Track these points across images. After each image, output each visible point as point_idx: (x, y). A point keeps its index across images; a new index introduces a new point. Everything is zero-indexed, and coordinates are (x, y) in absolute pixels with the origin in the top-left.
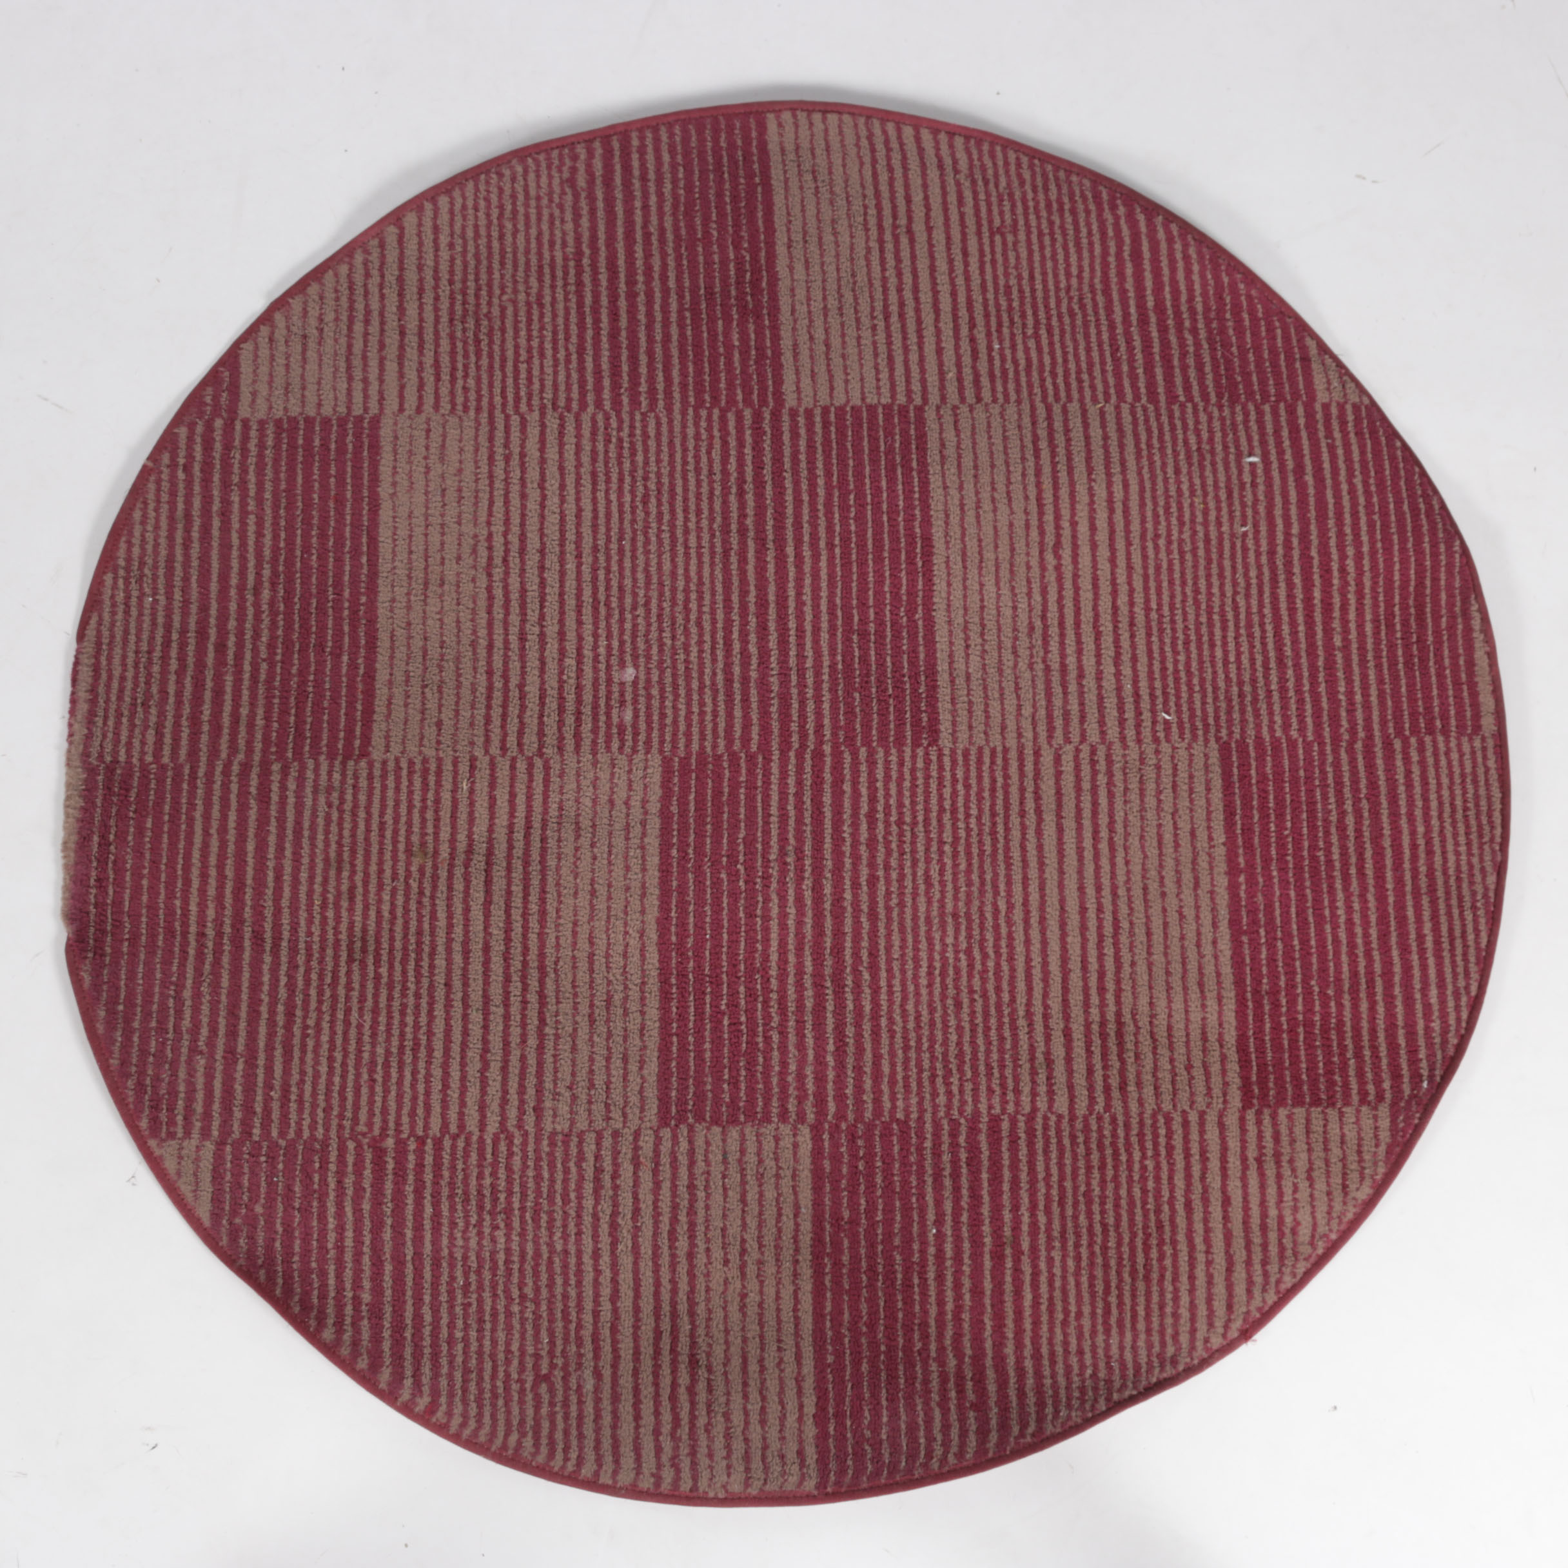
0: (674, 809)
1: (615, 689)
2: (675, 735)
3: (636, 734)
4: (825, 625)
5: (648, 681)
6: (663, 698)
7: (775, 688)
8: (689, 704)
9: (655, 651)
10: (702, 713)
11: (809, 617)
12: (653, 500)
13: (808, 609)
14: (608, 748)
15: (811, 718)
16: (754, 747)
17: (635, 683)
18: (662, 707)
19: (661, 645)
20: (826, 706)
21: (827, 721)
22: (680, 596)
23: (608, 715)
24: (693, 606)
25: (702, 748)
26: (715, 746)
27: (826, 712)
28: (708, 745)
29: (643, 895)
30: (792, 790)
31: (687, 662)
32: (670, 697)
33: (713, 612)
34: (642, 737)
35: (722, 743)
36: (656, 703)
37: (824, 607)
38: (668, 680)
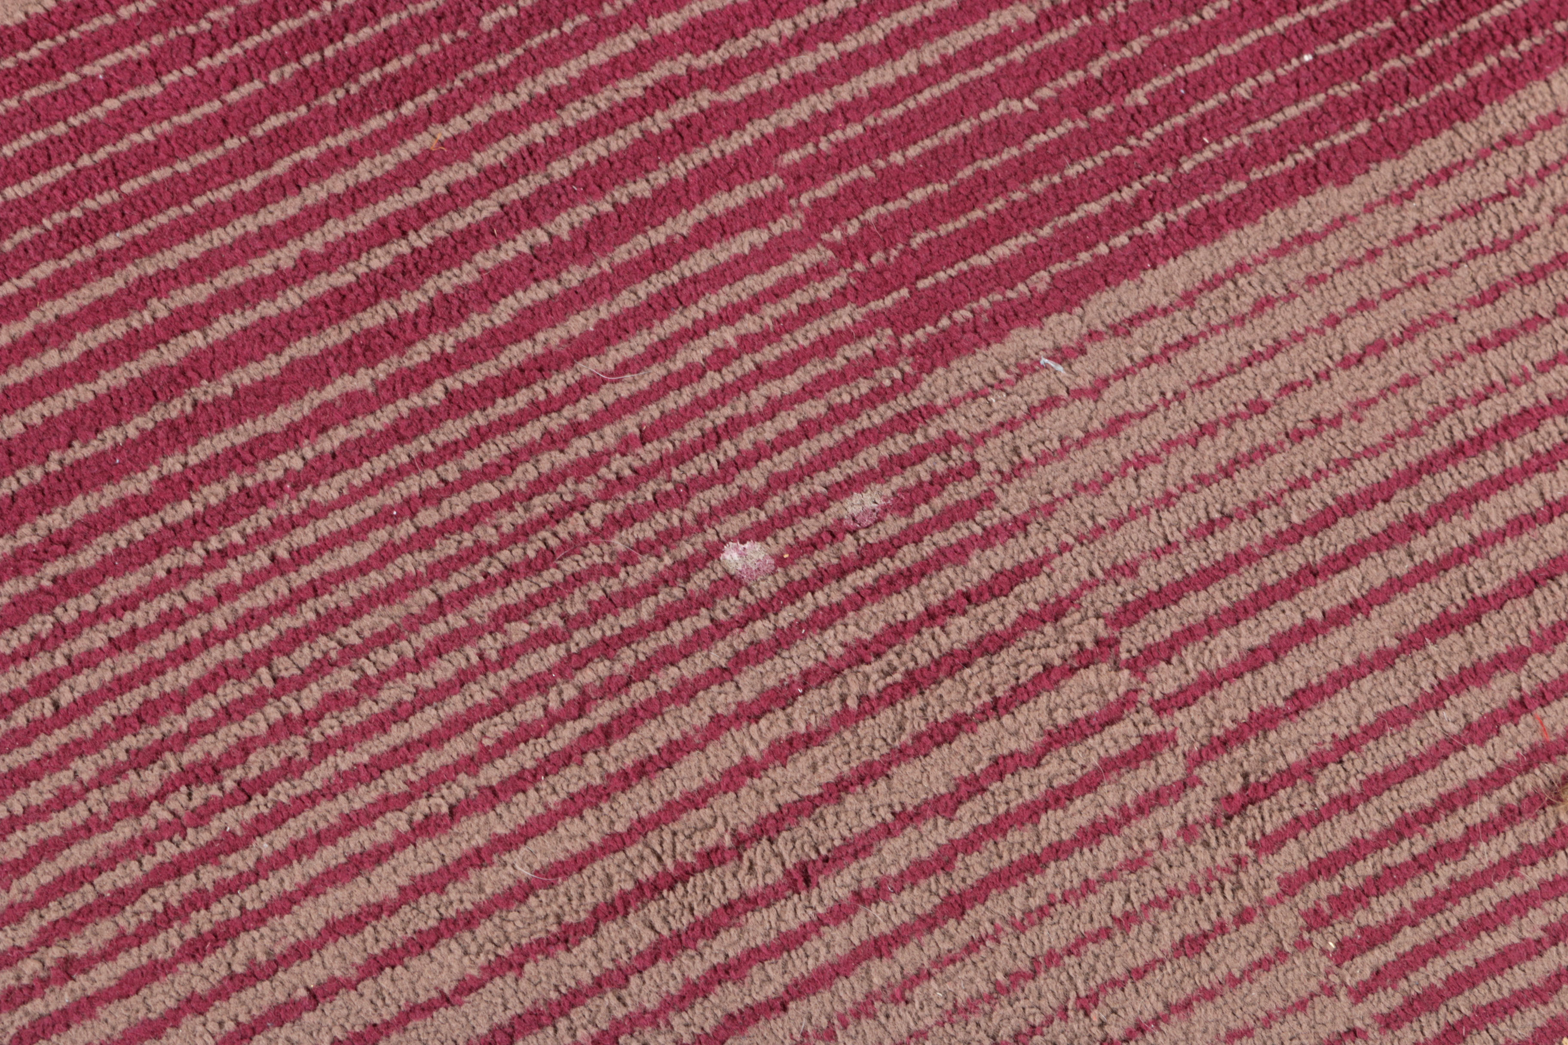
0: (1041, 280)
1: (802, 569)
2: (842, 377)
3: (898, 463)
4: (337, 184)
5: (731, 507)
6: (760, 453)
7: (583, 213)
8: (742, 386)
9: (644, 531)
10: (748, 343)
11: (335, 230)
12: (194, 753)
13: (314, 242)
14: (986, 500)
15: (604, 98)
16: (772, 183)
17: (759, 533)
18: (786, 440)
19: (615, 523)
20: (556, 77)
21: (598, 56)
22: (447, 547)
23: (891, 547)
24: (459, 505)
25: (841, 297)
26: (820, 272)
27: (574, 68)
28: (824, 291)
29: (1306, 239)
30: (827, 51)
31: (626, 445)
32: (747, 439)
33: (452, 450)
34: (900, 444)
35: (799, 263)
36: (785, 461)
37: (290, 207)
38: (705, 463)
